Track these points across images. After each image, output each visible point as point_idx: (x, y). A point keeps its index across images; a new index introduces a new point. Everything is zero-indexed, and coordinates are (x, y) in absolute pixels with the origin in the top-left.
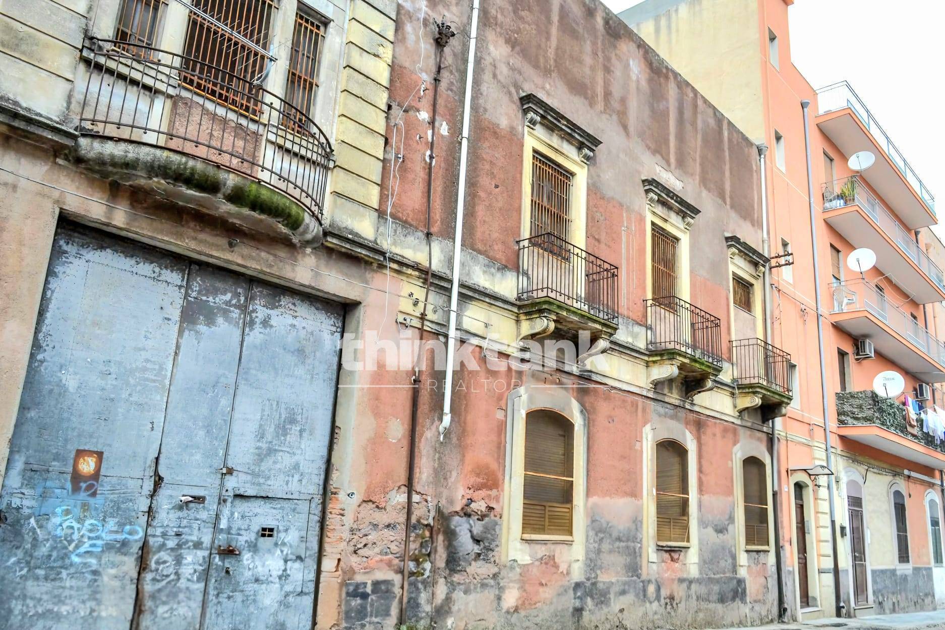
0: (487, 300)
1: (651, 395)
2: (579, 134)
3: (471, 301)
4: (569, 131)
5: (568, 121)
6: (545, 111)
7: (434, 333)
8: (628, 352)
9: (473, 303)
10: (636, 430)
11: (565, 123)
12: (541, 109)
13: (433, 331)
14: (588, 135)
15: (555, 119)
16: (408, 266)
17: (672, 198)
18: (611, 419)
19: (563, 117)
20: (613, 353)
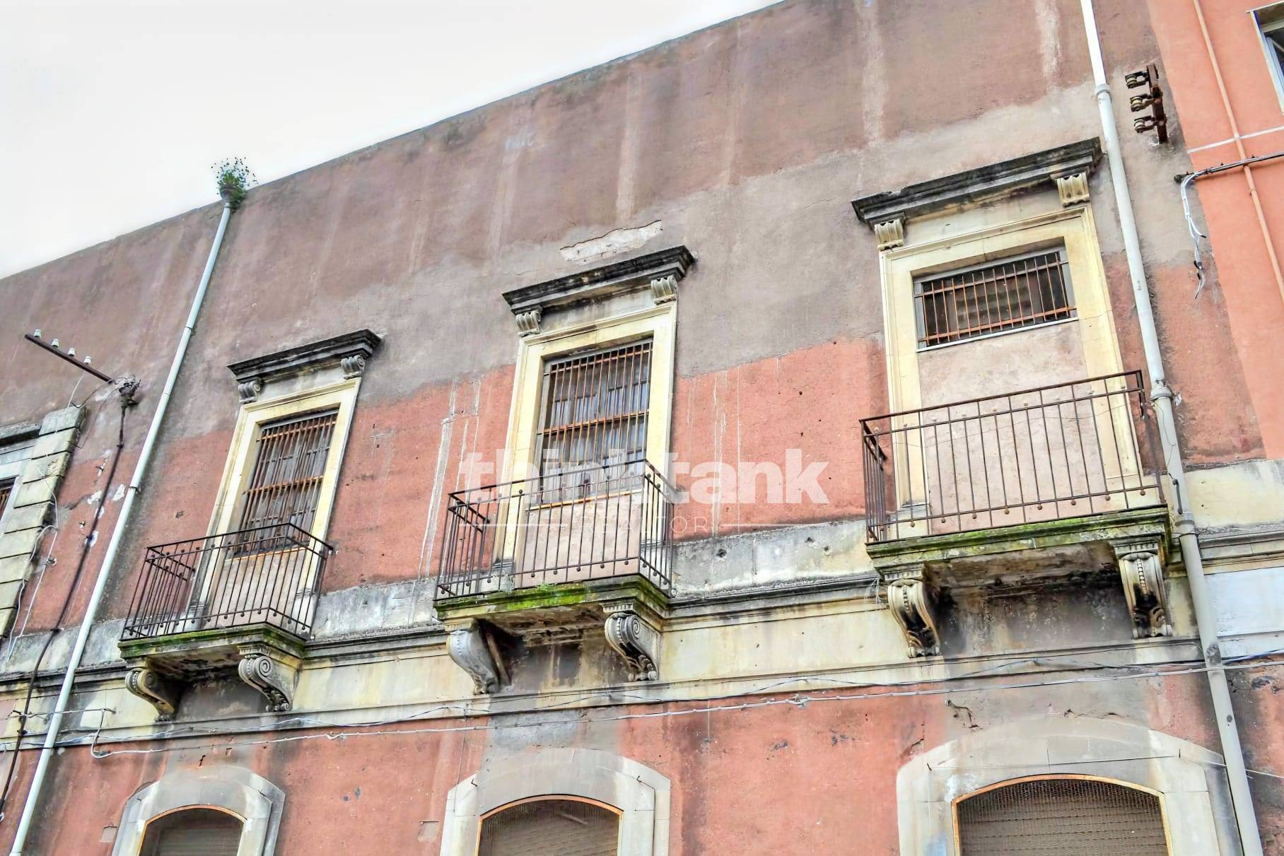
0: (113, 676)
1: (484, 707)
2: (323, 351)
3: (99, 686)
4: (306, 360)
5: (295, 351)
6: (259, 368)
7: (37, 749)
8: (409, 643)
9: (101, 688)
10: (427, 800)
11: (295, 356)
12: (252, 370)
13: (36, 747)
14: (336, 340)
15: (280, 363)
16: (15, 682)
17: (581, 285)
18: (350, 791)
19: (286, 353)
20: (375, 660)
